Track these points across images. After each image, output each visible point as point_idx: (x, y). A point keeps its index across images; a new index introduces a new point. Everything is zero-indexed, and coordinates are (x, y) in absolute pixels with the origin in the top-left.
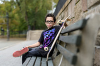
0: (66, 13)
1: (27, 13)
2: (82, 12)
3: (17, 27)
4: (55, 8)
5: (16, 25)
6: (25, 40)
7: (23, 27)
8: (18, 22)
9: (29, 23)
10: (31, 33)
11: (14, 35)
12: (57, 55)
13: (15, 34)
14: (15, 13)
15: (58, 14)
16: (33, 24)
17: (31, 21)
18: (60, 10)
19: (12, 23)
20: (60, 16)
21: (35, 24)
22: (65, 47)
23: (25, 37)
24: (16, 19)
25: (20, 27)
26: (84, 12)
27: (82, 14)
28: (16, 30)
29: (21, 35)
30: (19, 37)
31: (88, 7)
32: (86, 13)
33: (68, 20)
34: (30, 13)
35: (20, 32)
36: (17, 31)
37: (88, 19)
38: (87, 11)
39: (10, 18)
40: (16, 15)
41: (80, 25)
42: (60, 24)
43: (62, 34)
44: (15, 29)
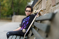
0: (40, 5)
1: (13, 3)
2: (52, 6)
3: (6, 12)
4: (33, 1)
5: (5, 11)
6: (11, 21)
7: (10, 13)
8: (7, 9)
9: (14, 10)
10: (15, 17)
11: (3, 18)
13: (4, 17)
15: (35, 6)
18: (36, 3)
19: (3, 9)
20: (36, 8)
21: (18, 11)
22: (38, 31)
23: (11, 19)
24: (6, 7)
25: (8, 13)
26: (53, 6)
27: (51, 8)
28: (5, 14)
29: (8, 18)
30: (7, 19)
31: (56, 3)
32: (54, 7)
34: (15, 4)
35: (8, 16)
36: (6, 15)
37: (56, 13)
38: (55, 5)
39: (2, 6)
40: (6, 4)
41: (50, 17)
42: (35, 14)
43: (36, 21)
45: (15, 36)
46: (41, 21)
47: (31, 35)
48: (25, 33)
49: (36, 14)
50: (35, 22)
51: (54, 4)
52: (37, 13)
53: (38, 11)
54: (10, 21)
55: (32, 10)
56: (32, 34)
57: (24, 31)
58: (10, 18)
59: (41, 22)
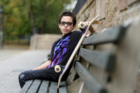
0: (93, 11)
1: (32, 7)
2: (118, 11)
4: (76, 2)
5: (15, 26)
7: (25, 29)
8: (18, 20)
9: (35, 22)
10: (37, 39)
11: (10, 41)
12: (75, 79)
13: (13, 39)
14: (14, 7)
15: (81, 12)
16: (41, 25)
17: (37, 20)
19: (8, 21)
20: (83, 16)
21: (44, 25)
23: (28, 44)
24: (16, 17)
25: (20, 29)
26: (121, 11)
27: (118, 15)
28: (15, 33)
29: (22, 41)
30: (19, 44)
31: (129, 3)
32: (124, 13)
33: (95, 22)
34: (36, 8)
35: (21, 36)
36: (16, 35)
38: (126, 9)
39: (7, 14)
40: (16, 10)
43: (84, 46)
44: (13, 31)
45: (37, 82)
46: (96, 46)
47: (73, 78)
48: (61, 73)
49: (83, 30)
50: (82, 49)
51: (124, 5)
52: (86, 27)
53: (88, 23)
54: (27, 47)
55: (74, 22)
56: (77, 77)
57: (58, 69)
58: (26, 40)
59: (95, 48)
